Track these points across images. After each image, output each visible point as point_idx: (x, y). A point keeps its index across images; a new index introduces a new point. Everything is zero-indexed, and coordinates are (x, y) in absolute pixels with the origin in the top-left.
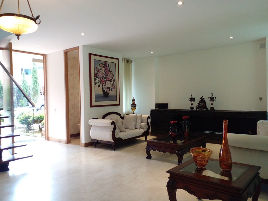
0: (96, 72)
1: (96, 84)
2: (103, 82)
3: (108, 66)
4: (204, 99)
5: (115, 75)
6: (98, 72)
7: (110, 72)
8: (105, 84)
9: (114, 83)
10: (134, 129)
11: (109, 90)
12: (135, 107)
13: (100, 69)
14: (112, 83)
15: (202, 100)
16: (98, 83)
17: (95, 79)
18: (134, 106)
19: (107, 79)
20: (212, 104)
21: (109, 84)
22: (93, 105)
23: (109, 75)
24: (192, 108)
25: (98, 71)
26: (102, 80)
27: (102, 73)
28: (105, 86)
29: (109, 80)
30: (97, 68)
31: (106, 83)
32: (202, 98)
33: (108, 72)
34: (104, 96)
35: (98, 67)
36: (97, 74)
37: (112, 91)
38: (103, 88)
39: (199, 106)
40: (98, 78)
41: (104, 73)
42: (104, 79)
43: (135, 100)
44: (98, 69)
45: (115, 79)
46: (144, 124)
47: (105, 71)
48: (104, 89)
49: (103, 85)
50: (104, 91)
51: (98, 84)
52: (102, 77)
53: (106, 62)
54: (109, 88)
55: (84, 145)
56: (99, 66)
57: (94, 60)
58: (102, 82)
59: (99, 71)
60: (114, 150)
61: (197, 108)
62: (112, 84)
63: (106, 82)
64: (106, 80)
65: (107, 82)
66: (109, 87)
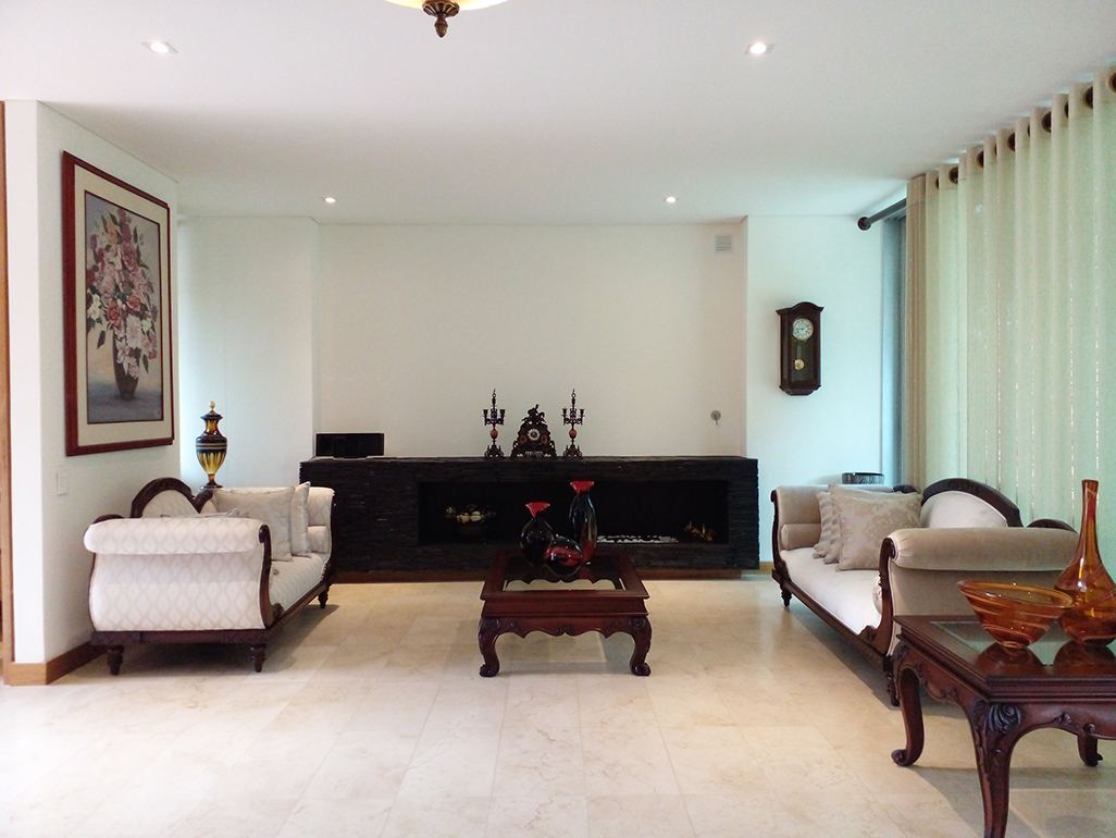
0: (92, 261)
1: (90, 323)
2: (116, 319)
3: (132, 233)
4: (543, 414)
5: (156, 288)
6: (100, 264)
7: (140, 269)
8: (123, 330)
9: (153, 328)
10: (289, 556)
11: (138, 362)
12: (215, 452)
13: (108, 248)
14: (147, 324)
15: (535, 418)
16: (99, 321)
17: (89, 301)
18: (213, 445)
19: (131, 303)
20: (573, 435)
21: (135, 332)
22: (83, 441)
23: (136, 284)
24: (494, 450)
25: (99, 257)
26: (111, 309)
27: (112, 267)
28: (124, 340)
29: (138, 309)
30: (94, 238)
31: (126, 326)
32: (533, 412)
33: (136, 269)
34: (118, 393)
35: (97, 233)
36: (97, 274)
37: (147, 368)
38: (116, 351)
39: (523, 444)
40: (100, 295)
41: (119, 271)
42: (119, 302)
43: (219, 417)
44: (99, 246)
45: (158, 308)
46: (322, 528)
47: (122, 261)
48: (119, 354)
49: (115, 336)
50: (118, 368)
51: (98, 328)
52: (112, 289)
53: (128, 214)
54: (135, 353)
55: (44, 670)
56: (102, 228)
57: (86, 192)
58: (111, 318)
59: (103, 255)
60: (259, 670)
61: (515, 452)
62: (148, 332)
63: (125, 320)
64: (129, 311)
65: (132, 320)
66: (137, 349)
